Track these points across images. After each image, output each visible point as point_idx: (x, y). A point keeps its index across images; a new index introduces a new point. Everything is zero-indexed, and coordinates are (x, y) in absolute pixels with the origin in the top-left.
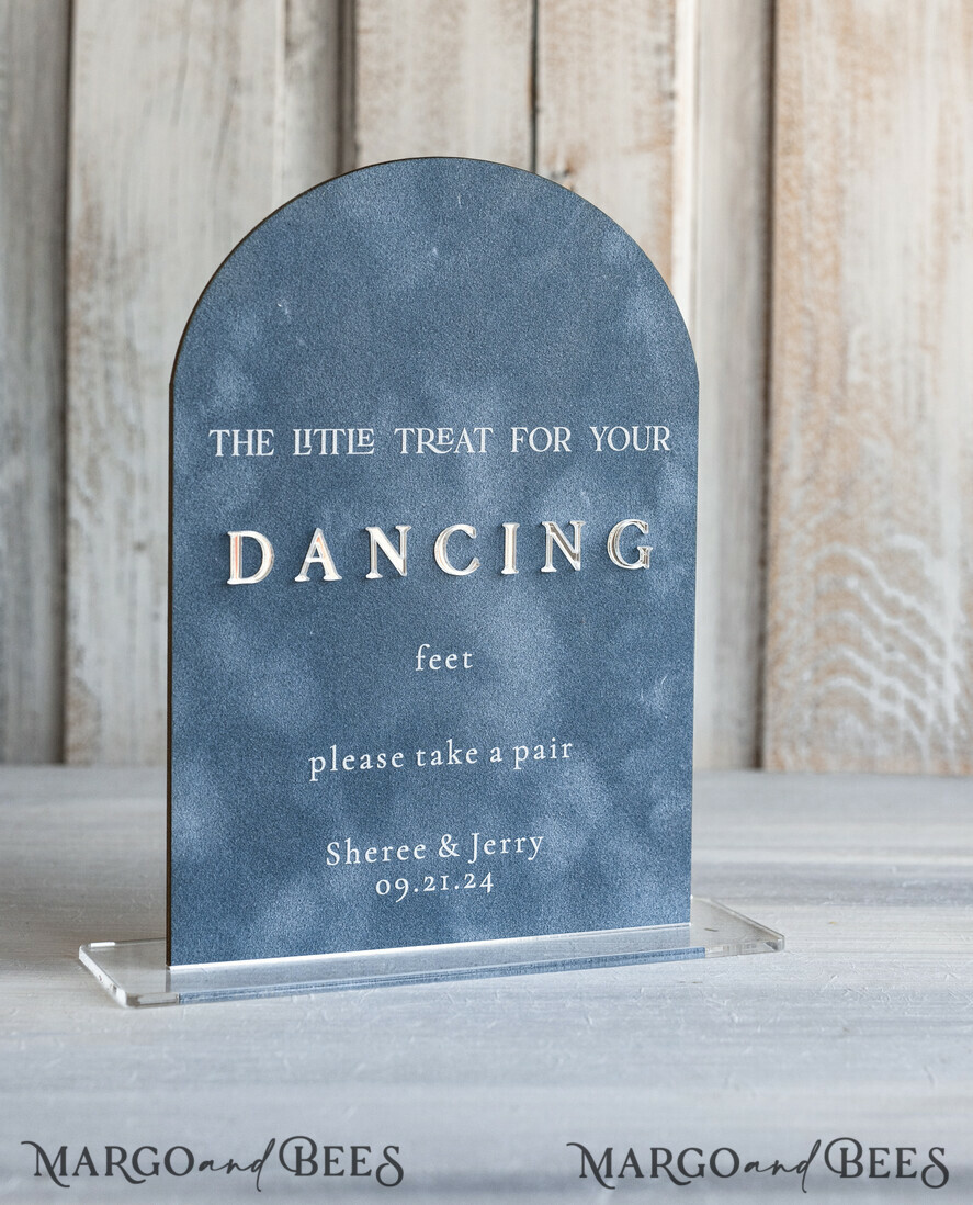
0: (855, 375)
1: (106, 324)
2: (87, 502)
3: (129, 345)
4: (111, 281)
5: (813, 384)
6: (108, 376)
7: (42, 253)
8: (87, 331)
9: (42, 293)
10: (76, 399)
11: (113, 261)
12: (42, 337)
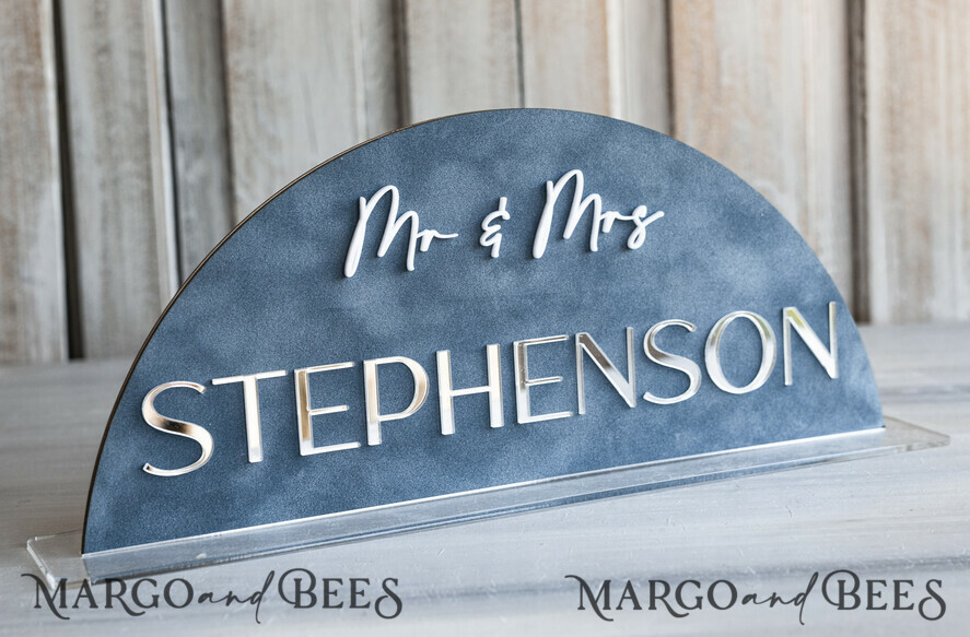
0: (726, 80)
1: (251, 73)
2: (247, 187)
3: (266, 85)
4: (253, 45)
5: (700, 88)
6: (255, 105)
7: (207, 30)
8: (239, 78)
9: (209, 55)
10: (236, 121)
11: (253, 33)
12: (211, 81)
